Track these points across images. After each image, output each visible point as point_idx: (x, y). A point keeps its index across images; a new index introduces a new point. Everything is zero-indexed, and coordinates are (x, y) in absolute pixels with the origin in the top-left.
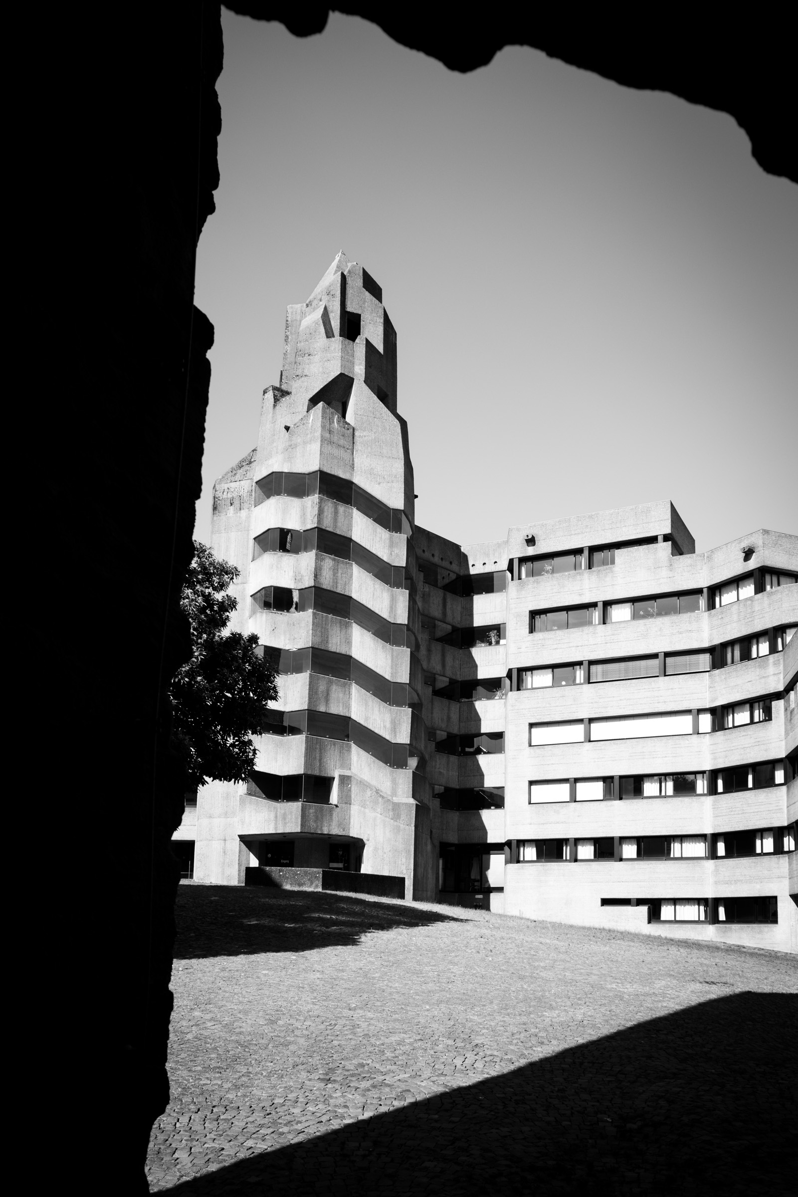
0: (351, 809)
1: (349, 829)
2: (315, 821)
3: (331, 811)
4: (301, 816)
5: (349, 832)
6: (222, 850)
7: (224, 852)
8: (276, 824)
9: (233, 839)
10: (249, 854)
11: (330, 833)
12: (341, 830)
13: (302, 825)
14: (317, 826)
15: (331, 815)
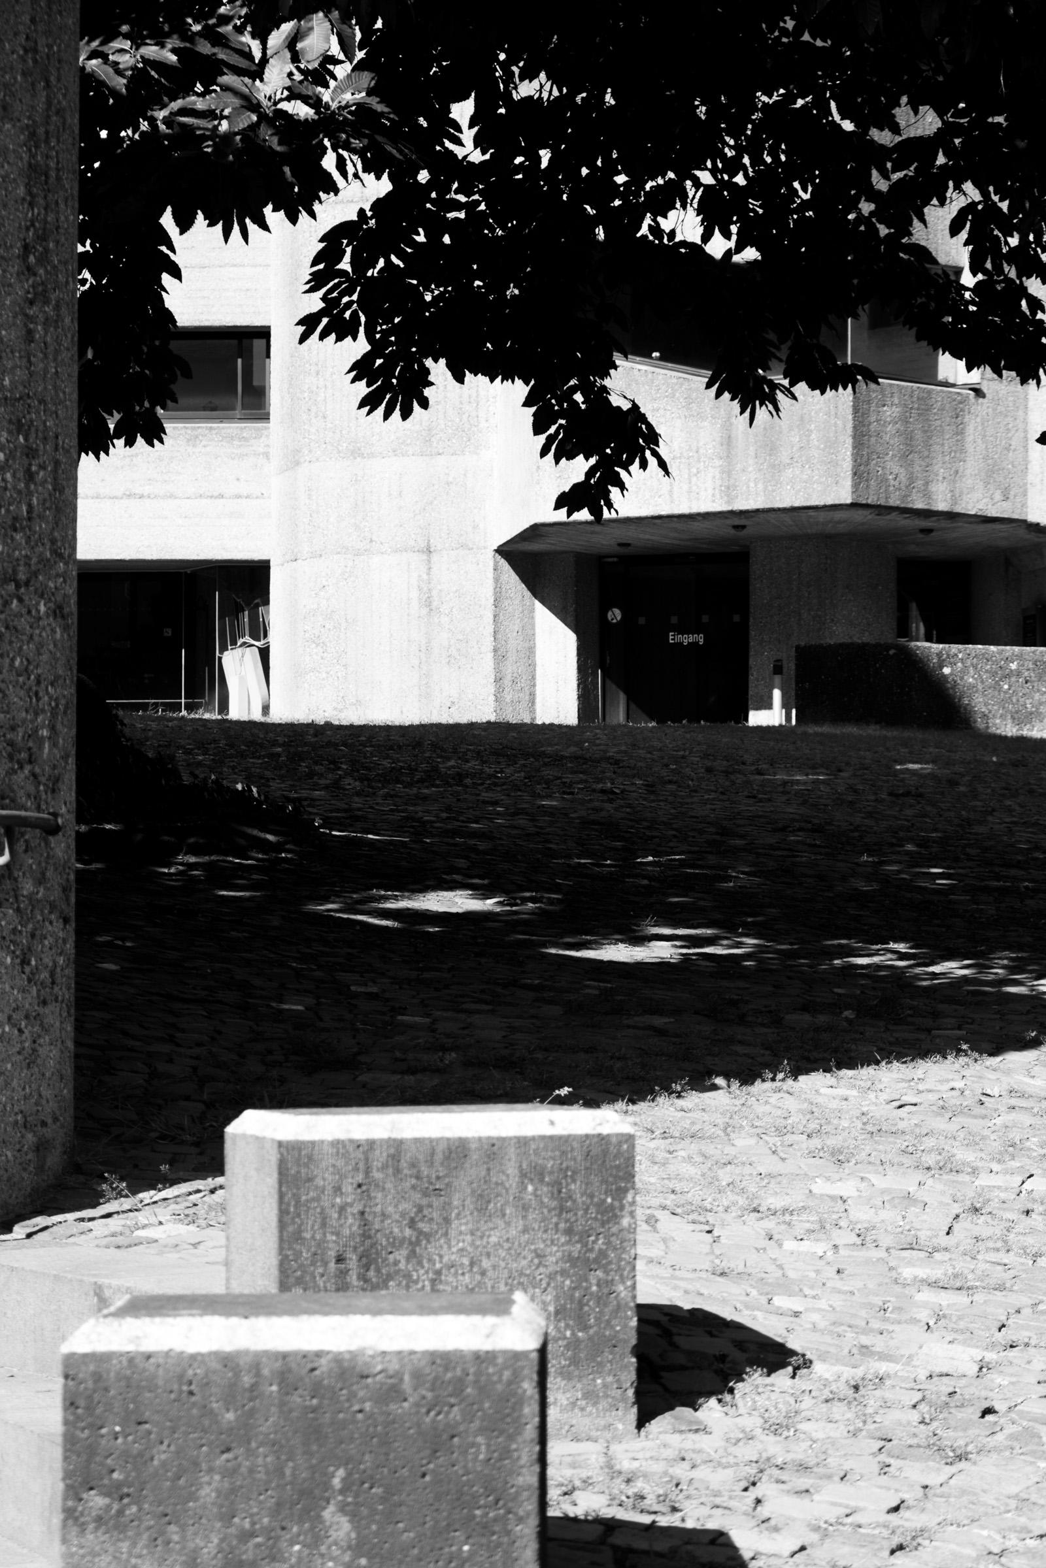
0: (1031, 404)
1: (1025, 494)
2: (905, 457)
3: (958, 413)
4: (854, 437)
5: (1024, 505)
6: (415, 594)
7: (428, 603)
8: (728, 472)
9: (463, 546)
10: (532, 610)
11: (959, 509)
12: (998, 496)
13: (859, 475)
14: (912, 479)
15: (960, 432)
